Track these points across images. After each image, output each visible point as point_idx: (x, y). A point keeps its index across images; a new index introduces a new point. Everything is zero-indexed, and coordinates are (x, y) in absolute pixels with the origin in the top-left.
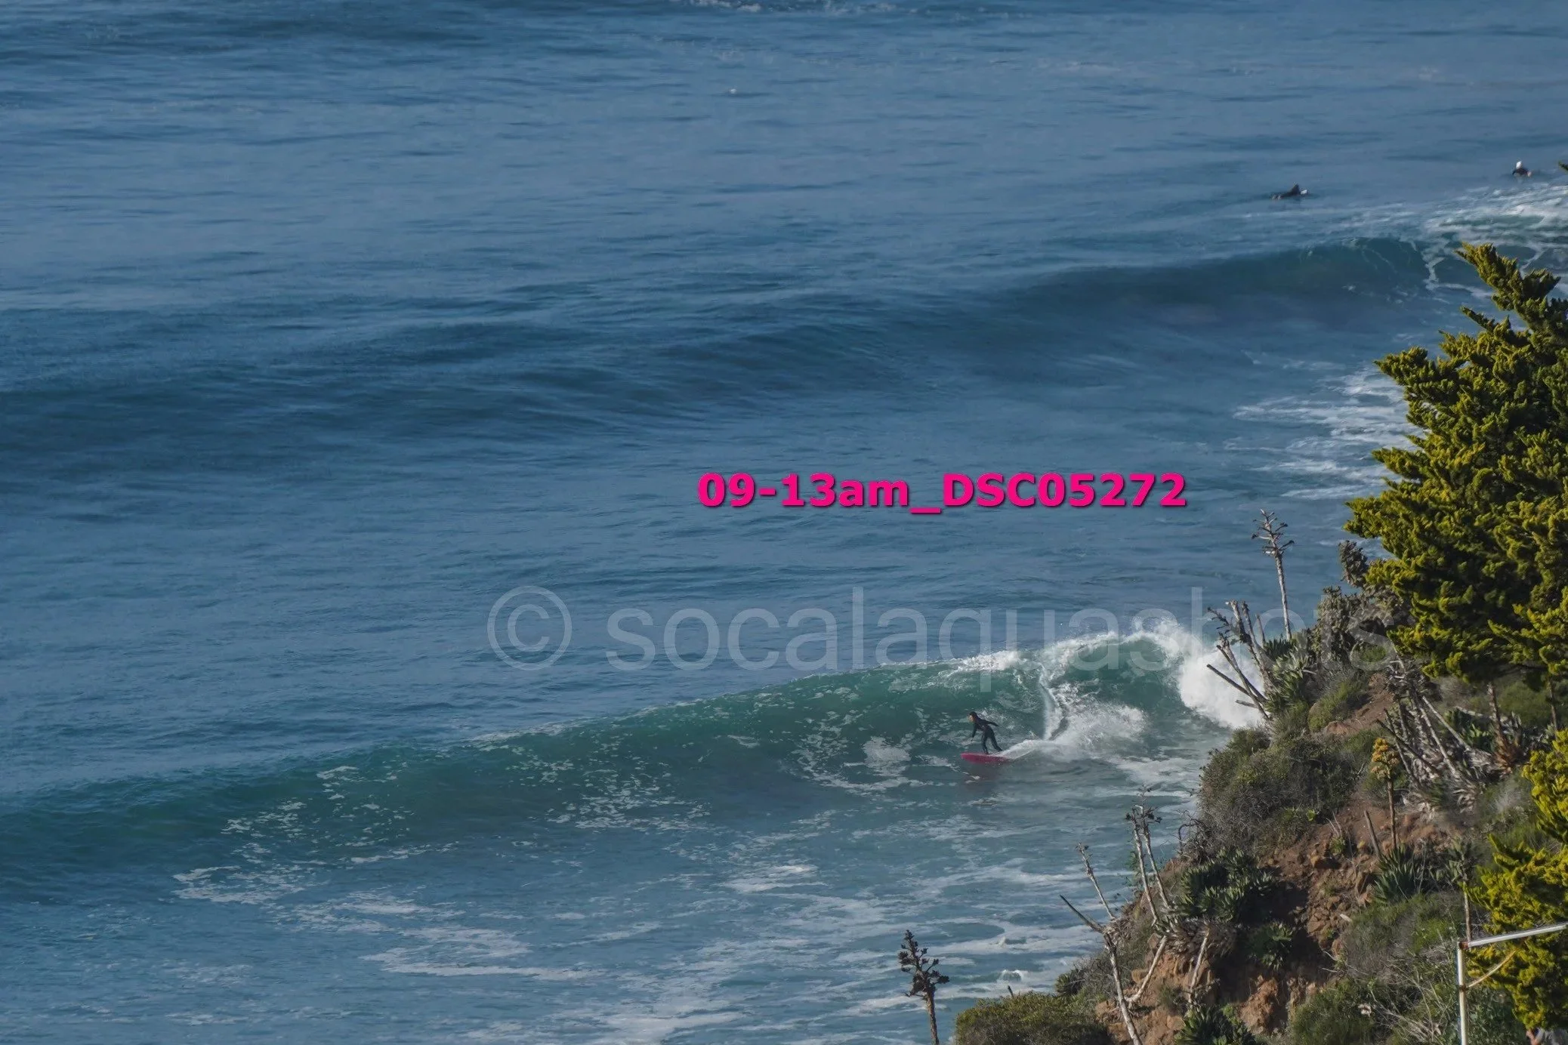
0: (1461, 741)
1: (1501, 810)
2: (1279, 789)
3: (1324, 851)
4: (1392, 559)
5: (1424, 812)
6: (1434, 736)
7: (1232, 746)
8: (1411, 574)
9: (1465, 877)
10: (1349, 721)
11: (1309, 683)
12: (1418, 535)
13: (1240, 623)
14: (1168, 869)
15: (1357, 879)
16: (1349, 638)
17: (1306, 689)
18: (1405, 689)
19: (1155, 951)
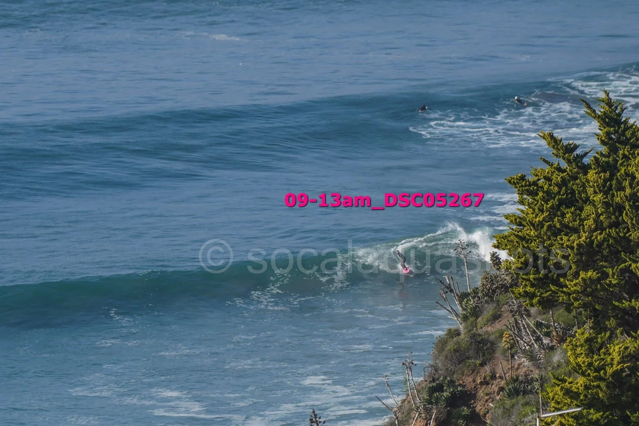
1: (555, 361)
2: (465, 352)
3: (483, 378)
4: (511, 259)
5: (524, 362)
6: (528, 331)
7: (446, 335)
9: (540, 389)
10: (493, 325)
11: (477, 309)
12: (522, 249)
13: (449, 285)
14: (419, 385)
15: (496, 389)
16: (494, 291)
17: (476, 312)
18: (516, 312)
19: (414, 419)
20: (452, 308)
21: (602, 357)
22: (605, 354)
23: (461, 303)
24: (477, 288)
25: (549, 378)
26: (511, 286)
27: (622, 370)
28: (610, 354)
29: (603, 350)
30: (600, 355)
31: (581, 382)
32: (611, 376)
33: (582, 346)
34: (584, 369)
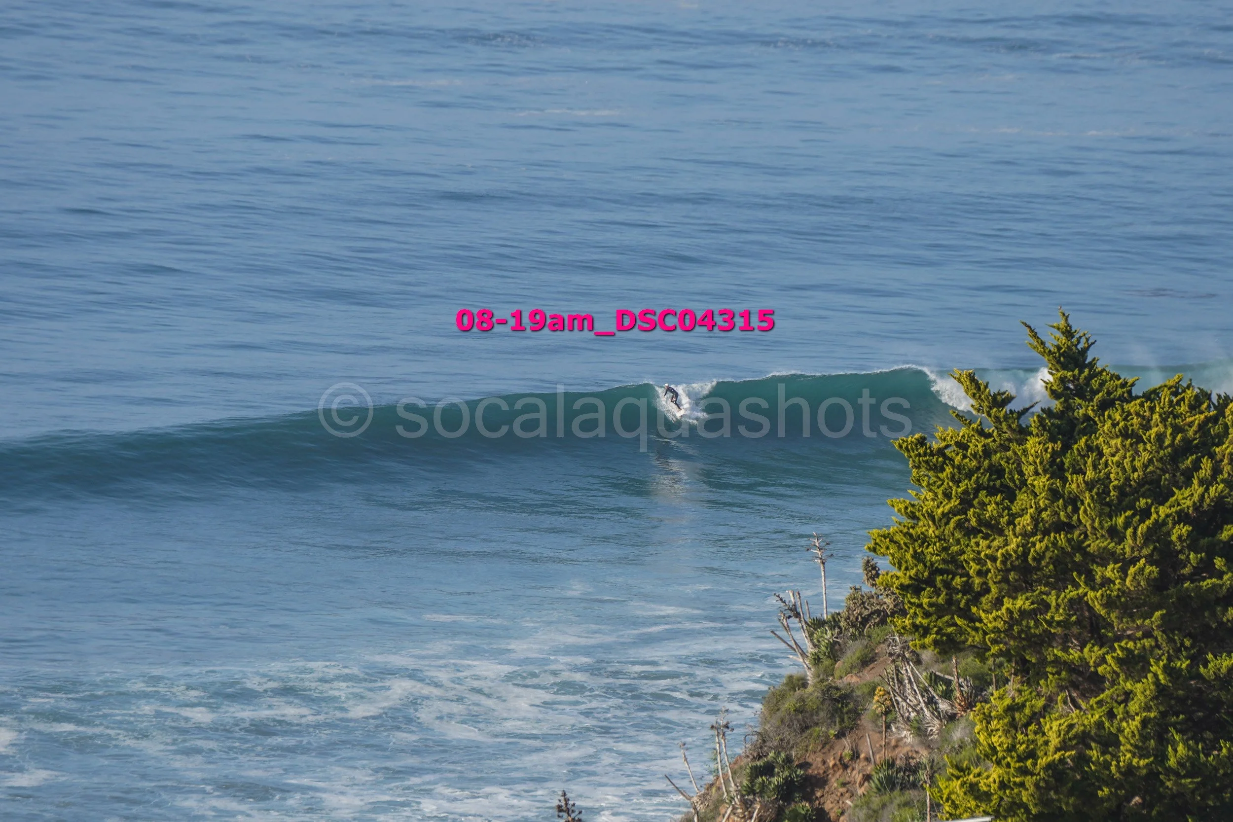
0: (933, 692)
1: (955, 738)
2: (812, 715)
3: (838, 757)
4: (895, 571)
5: (905, 737)
6: (915, 688)
7: (784, 684)
8: (907, 582)
9: (929, 781)
10: (861, 674)
11: (837, 647)
12: (912, 557)
13: (795, 605)
14: (736, 763)
15: (859, 778)
16: (865, 620)
17: (834, 651)
18: (899, 656)
19: (724, 816)
20: (796, 643)
21: (1031, 737)
22: (1036, 733)
23: (811, 635)
24: (839, 614)
25: (945, 765)
26: (893, 614)
27: (1062, 761)
28: (1044, 734)
29: (1032, 727)
30: (1027, 735)
31: (995, 776)
32: (1043, 768)
33: (999, 717)
34: (1000, 755)
